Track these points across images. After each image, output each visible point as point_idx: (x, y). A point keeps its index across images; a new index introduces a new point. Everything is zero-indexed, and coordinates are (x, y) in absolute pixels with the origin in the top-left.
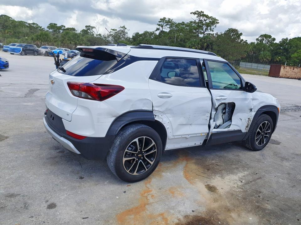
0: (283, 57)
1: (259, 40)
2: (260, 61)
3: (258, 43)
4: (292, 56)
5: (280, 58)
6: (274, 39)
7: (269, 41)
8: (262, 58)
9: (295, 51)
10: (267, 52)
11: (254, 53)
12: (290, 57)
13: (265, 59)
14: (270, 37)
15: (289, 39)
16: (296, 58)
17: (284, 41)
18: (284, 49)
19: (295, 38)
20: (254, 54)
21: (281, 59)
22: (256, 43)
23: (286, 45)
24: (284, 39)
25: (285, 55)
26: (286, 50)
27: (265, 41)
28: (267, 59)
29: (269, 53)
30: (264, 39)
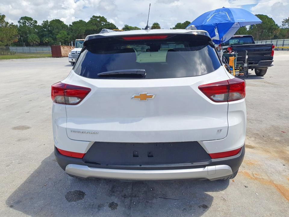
0: (50, 38)
1: (21, 23)
2: (31, 44)
3: (21, 25)
4: (57, 37)
5: (47, 39)
6: (36, 22)
7: (31, 24)
8: (32, 41)
9: (58, 32)
10: (34, 35)
11: (20, 36)
12: (56, 38)
13: (35, 42)
14: (31, 19)
15: (49, 22)
16: (61, 38)
17: (46, 23)
18: (48, 31)
19: (53, 20)
20: (21, 38)
21: (49, 41)
22: (19, 26)
23: (49, 27)
24: (45, 21)
25: (51, 37)
26: (50, 32)
27: (28, 23)
28: (36, 41)
29: (36, 36)
30: (26, 22)
